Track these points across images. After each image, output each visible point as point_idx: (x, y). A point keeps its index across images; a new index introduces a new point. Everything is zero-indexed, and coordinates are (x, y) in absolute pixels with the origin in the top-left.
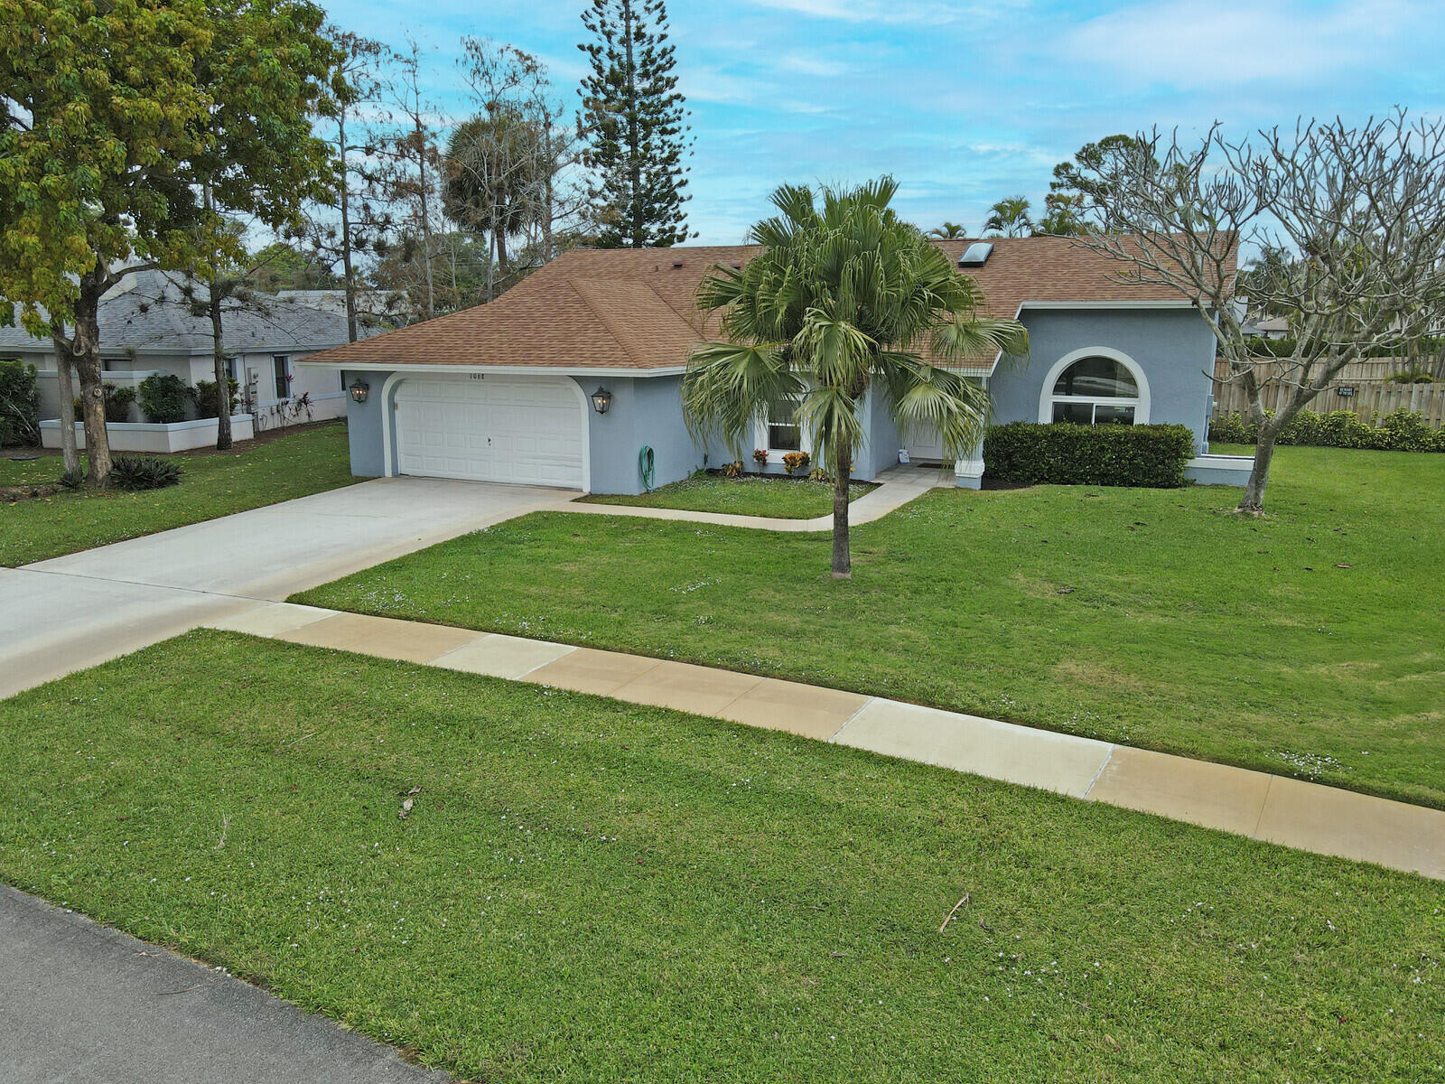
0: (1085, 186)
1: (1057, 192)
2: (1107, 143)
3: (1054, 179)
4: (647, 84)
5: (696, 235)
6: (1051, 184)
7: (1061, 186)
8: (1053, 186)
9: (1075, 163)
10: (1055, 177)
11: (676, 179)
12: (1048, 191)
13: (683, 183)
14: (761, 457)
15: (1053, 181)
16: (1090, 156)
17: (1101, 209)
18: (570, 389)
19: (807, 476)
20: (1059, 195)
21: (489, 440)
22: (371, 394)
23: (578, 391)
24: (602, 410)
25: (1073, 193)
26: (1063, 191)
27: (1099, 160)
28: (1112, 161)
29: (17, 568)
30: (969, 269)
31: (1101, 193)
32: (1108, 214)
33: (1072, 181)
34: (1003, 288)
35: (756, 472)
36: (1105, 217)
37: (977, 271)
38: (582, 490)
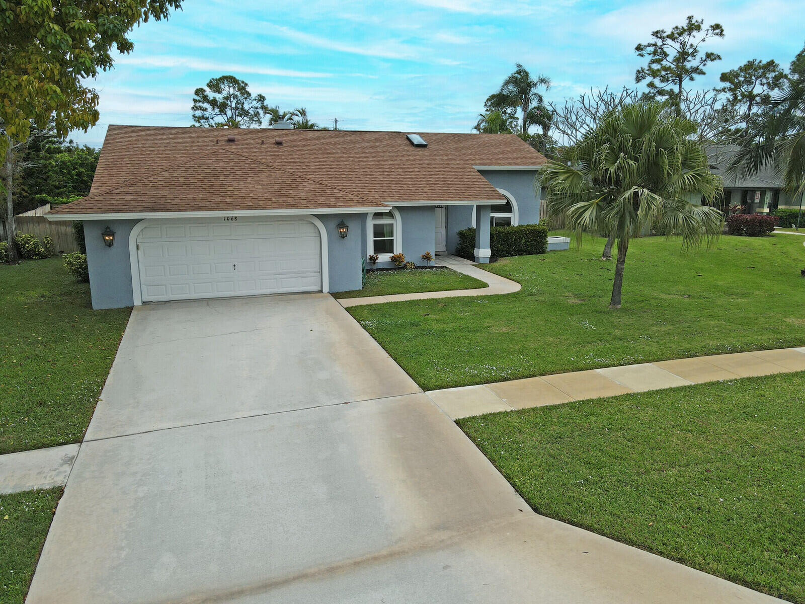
0: (214, 103)
1: (198, 104)
2: (224, 79)
7: (200, 101)
8: (195, 101)
9: (208, 90)
10: (195, 96)
12: (192, 104)
14: (374, 260)
15: (195, 98)
16: (215, 85)
17: (224, 116)
18: (312, 223)
19: (405, 267)
20: (200, 107)
21: (234, 266)
22: (118, 238)
23: (319, 224)
24: (343, 236)
25: (206, 105)
26: (201, 104)
27: (220, 88)
28: (228, 89)
29: (85, 440)
30: (421, 148)
31: (222, 107)
32: (228, 119)
33: (205, 99)
34: (453, 159)
35: (372, 270)
36: (226, 120)
37: (428, 149)
38: (320, 292)
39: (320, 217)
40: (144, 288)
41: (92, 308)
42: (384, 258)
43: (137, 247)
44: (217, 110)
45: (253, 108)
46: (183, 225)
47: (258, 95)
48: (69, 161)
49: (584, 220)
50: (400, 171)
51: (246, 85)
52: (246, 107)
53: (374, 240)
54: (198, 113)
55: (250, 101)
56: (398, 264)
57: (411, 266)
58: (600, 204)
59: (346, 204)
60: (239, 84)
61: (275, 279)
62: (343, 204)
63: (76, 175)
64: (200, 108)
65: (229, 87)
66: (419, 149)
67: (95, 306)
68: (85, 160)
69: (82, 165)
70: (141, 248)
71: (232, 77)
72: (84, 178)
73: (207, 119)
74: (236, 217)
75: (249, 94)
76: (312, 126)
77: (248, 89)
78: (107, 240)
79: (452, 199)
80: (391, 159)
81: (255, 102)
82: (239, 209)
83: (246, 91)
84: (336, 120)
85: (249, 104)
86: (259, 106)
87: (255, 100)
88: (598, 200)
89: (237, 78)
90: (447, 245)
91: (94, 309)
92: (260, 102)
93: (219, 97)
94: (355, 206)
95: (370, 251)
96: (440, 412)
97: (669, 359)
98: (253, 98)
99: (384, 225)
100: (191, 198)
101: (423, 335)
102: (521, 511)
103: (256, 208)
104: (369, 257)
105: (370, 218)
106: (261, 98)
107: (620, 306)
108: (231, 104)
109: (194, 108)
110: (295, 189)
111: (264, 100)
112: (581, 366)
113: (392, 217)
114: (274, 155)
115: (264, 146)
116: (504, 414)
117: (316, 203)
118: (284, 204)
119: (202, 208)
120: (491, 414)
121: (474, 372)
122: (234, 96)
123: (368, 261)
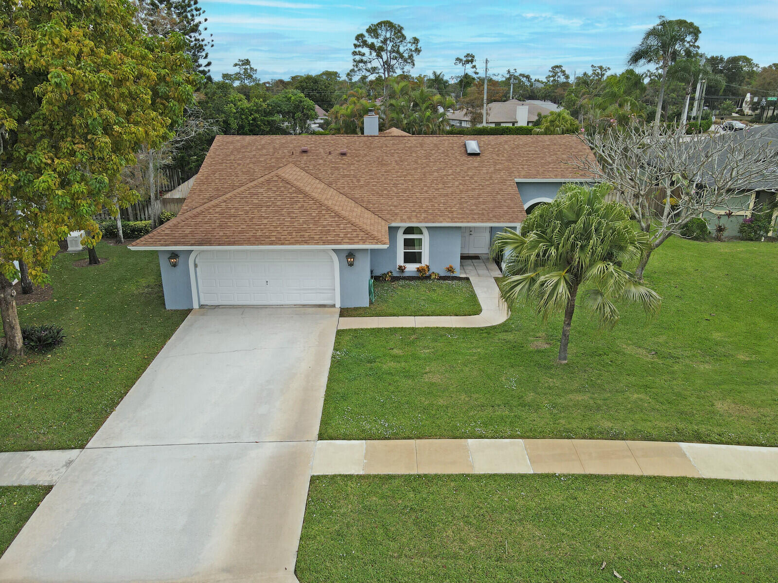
0: (372, 47)
1: (357, 50)
2: (380, 24)
3: (356, 42)
6: (354, 45)
7: (359, 46)
8: (356, 46)
9: (366, 34)
11: (203, 62)
12: (353, 49)
13: (209, 64)
14: (401, 269)
16: (373, 31)
17: (380, 60)
18: (326, 251)
19: (429, 277)
20: (359, 52)
21: (267, 282)
22: (181, 261)
23: (334, 257)
24: (351, 265)
25: (366, 50)
26: (360, 49)
27: (377, 33)
28: (385, 33)
29: (86, 447)
30: (473, 158)
31: (379, 51)
32: (384, 63)
33: (365, 44)
34: (499, 170)
35: (400, 277)
36: (382, 64)
37: (478, 158)
38: (334, 306)
40: (201, 295)
41: (165, 308)
42: (411, 268)
43: (196, 266)
44: (374, 54)
45: (407, 51)
47: (413, 38)
48: (247, 108)
49: (514, 293)
50: (440, 186)
51: (402, 28)
52: (402, 49)
53: (404, 252)
54: (358, 58)
55: (405, 44)
56: (423, 275)
57: (434, 277)
59: (352, 241)
60: (395, 28)
61: (298, 293)
63: (252, 120)
65: (387, 30)
66: (470, 158)
67: (168, 307)
68: (260, 107)
69: (257, 111)
70: (199, 266)
71: (389, 21)
72: (258, 122)
73: (365, 63)
75: (404, 38)
77: (404, 32)
78: (173, 262)
79: (474, 220)
80: (438, 171)
81: (409, 45)
83: (402, 34)
84: (487, 61)
85: (404, 47)
86: (413, 49)
87: (410, 43)
89: (394, 22)
90: (490, 248)
91: (168, 309)
92: (414, 45)
93: (377, 43)
95: (400, 261)
96: (309, 465)
97: (544, 438)
98: (408, 41)
99: (414, 239)
100: (232, 232)
101: (366, 376)
102: (286, 569)
103: (277, 244)
104: (398, 267)
105: (401, 232)
106: (416, 41)
107: (566, 362)
108: (387, 47)
109: (354, 53)
110: (316, 223)
111: (418, 43)
112: (458, 434)
113: (421, 233)
114: (334, 167)
115: (330, 157)
116: (350, 477)
117: (327, 239)
118: (301, 239)
119: (236, 242)
120: (340, 475)
121: (368, 427)
122: (390, 40)
123: (398, 270)
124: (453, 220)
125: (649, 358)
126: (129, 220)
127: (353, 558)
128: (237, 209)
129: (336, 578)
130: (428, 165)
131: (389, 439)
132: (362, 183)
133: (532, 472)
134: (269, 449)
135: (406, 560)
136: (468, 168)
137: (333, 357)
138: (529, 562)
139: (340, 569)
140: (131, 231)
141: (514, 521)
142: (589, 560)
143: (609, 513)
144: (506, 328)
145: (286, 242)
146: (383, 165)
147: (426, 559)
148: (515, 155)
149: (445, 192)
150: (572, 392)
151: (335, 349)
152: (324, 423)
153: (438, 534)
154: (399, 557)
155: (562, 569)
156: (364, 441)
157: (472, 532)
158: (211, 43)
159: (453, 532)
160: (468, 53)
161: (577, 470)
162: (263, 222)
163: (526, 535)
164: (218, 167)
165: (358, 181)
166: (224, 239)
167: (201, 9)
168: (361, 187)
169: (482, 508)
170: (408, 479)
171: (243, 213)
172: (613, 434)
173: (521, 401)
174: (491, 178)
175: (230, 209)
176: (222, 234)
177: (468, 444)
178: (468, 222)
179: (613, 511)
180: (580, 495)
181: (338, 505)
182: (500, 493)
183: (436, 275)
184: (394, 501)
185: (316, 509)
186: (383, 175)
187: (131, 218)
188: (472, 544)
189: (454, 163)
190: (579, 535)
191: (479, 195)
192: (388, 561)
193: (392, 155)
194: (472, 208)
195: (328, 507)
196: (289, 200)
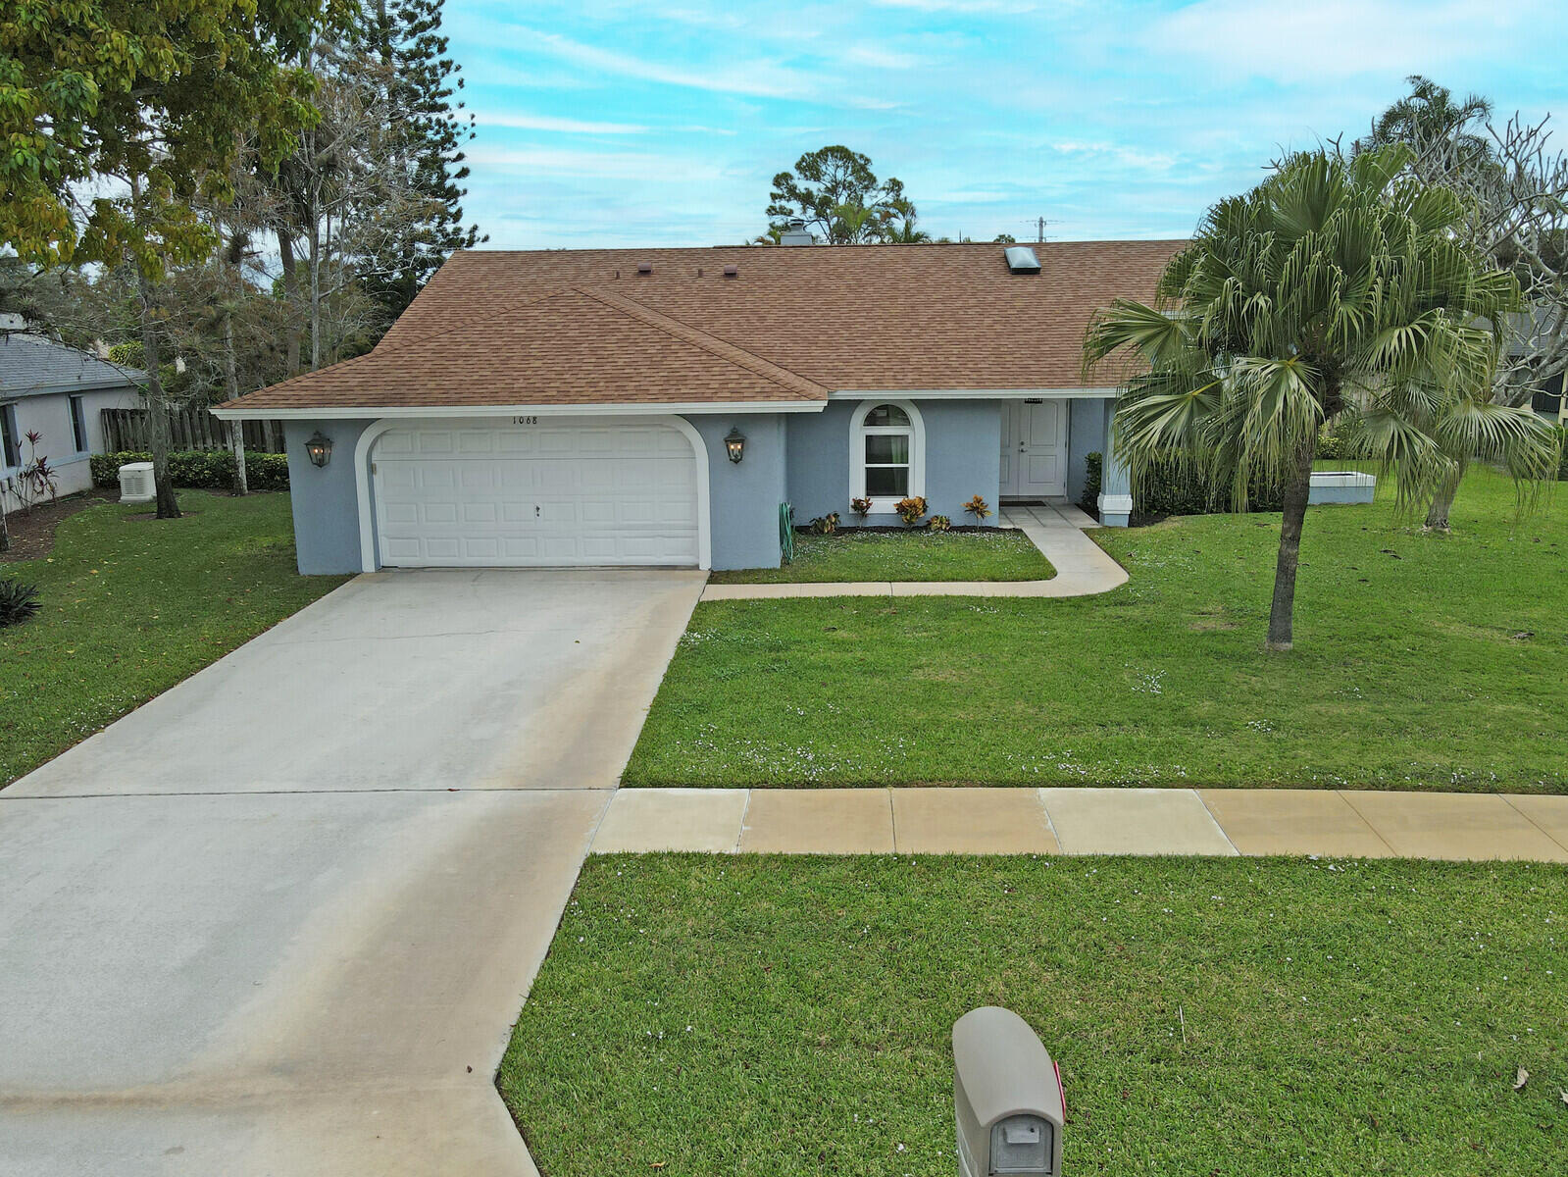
0: (806, 199)
1: (778, 204)
2: (825, 153)
3: (776, 190)
4: (411, 44)
5: (486, 239)
6: (772, 194)
7: (781, 197)
8: (774, 197)
9: (795, 173)
10: (775, 187)
11: (452, 168)
12: (769, 202)
13: (464, 173)
14: (860, 509)
15: (773, 192)
16: (810, 166)
17: (824, 223)
18: (679, 432)
19: (927, 527)
20: (781, 207)
21: (538, 509)
22: (336, 452)
23: (692, 434)
24: (737, 460)
25: (795, 206)
26: (783, 203)
27: (818, 171)
28: (832, 170)
30: (1025, 276)
31: (821, 206)
32: (831, 228)
33: (793, 193)
34: (1085, 297)
35: (858, 526)
36: (828, 232)
37: (1036, 279)
38: (696, 567)
39: (692, 419)
40: (383, 542)
41: (299, 574)
42: (884, 506)
43: (372, 469)
44: (811, 212)
45: (879, 205)
46: (448, 431)
47: (890, 180)
51: (868, 160)
52: (867, 204)
53: (866, 468)
54: (779, 220)
55: (875, 193)
56: (912, 521)
57: (939, 525)
58: (1203, 401)
59: (737, 395)
60: (855, 161)
61: (611, 538)
62: (729, 395)
64: (783, 211)
65: (837, 165)
66: (1019, 279)
67: (303, 570)
70: (379, 470)
71: (843, 147)
74: (535, 418)
75: (872, 179)
76: (918, 237)
77: (871, 169)
78: (316, 455)
81: (883, 194)
82: (526, 403)
83: (867, 173)
85: (871, 197)
86: (891, 201)
87: (884, 189)
88: (1200, 391)
89: (852, 148)
90: (1069, 484)
91: (302, 574)
92: (892, 194)
93: (815, 187)
94: (752, 398)
95: (858, 489)
96: (586, 834)
97: (1256, 786)
98: (881, 186)
99: (889, 437)
100: (457, 382)
101: (763, 671)
102: (470, 1070)
103: (558, 401)
104: (852, 503)
105: (859, 416)
106: (896, 185)
107: (1290, 646)
108: (837, 199)
109: (771, 211)
110: (654, 365)
111: (900, 189)
112: (1009, 776)
113: (906, 420)
114: (709, 297)
115: (701, 281)
116: (700, 859)
117: (678, 392)
118: (616, 393)
119: (462, 400)
120: (670, 854)
121: (759, 760)
122: (844, 186)
123: (851, 511)
124: (979, 384)
125: (1515, 643)
126: (264, 451)
127: (686, 1044)
128: (474, 344)
129: (625, 1092)
130: (920, 292)
131: (819, 786)
132: (770, 322)
133: (1236, 854)
134: (479, 804)
135: (855, 1053)
136: (1014, 296)
137: (683, 641)
138: (1265, 1067)
139: (640, 1074)
140: (266, 471)
141: (1197, 961)
142: (1470, 1064)
143: (1502, 947)
144: (1121, 598)
145: (581, 398)
146: (818, 293)
147: (921, 1051)
148: (1122, 273)
149: (961, 336)
150: (1317, 699)
151: (690, 629)
152: (639, 753)
153: (958, 987)
154: (835, 1043)
155: (1379, 1087)
156: (746, 791)
157: (1067, 987)
158: (471, 130)
159: (1007, 985)
160: (1002, 234)
161: (1375, 852)
162: (531, 365)
163: (1241, 995)
164: (451, 300)
165: (762, 319)
166: (436, 394)
167: (451, 62)
168: (768, 329)
169: (1093, 929)
170: (865, 865)
171: (487, 351)
172: (1459, 778)
173: (1179, 715)
174: (1067, 311)
175: (459, 344)
176: (433, 387)
177: (1039, 796)
178: (1018, 387)
179: (1513, 942)
180: (1395, 904)
181: (653, 917)
182: (1145, 897)
183: (941, 522)
184: (826, 913)
185: (590, 926)
186: (818, 310)
187: (270, 447)
188: (1070, 1015)
189: (980, 287)
190: (1417, 998)
191: (1041, 341)
192: (797, 1053)
193: (840, 277)
194: (1025, 363)
195: (624, 922)
196: (597, 327)
